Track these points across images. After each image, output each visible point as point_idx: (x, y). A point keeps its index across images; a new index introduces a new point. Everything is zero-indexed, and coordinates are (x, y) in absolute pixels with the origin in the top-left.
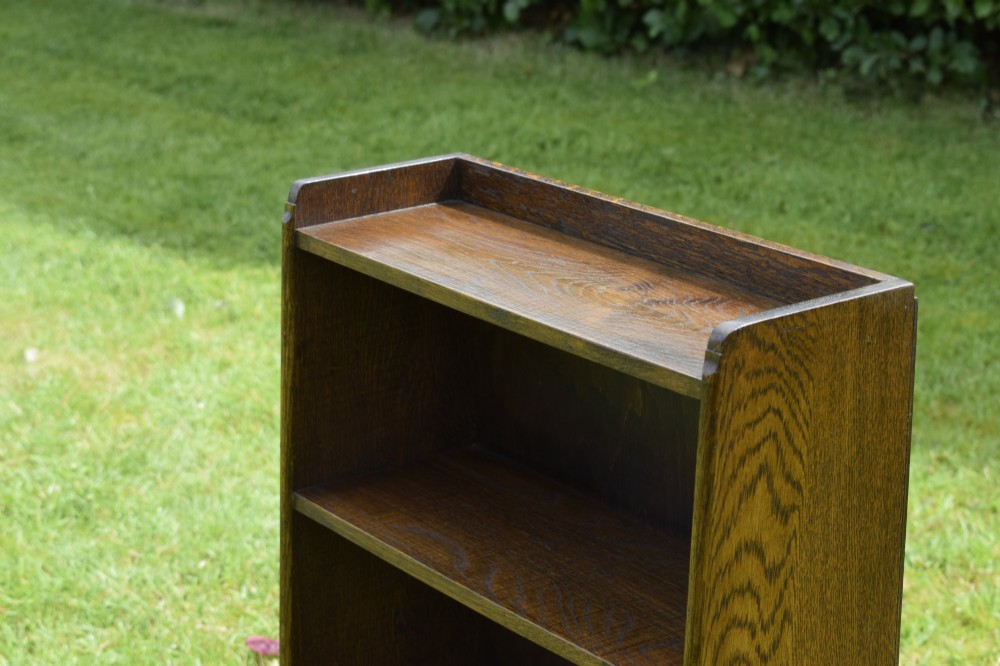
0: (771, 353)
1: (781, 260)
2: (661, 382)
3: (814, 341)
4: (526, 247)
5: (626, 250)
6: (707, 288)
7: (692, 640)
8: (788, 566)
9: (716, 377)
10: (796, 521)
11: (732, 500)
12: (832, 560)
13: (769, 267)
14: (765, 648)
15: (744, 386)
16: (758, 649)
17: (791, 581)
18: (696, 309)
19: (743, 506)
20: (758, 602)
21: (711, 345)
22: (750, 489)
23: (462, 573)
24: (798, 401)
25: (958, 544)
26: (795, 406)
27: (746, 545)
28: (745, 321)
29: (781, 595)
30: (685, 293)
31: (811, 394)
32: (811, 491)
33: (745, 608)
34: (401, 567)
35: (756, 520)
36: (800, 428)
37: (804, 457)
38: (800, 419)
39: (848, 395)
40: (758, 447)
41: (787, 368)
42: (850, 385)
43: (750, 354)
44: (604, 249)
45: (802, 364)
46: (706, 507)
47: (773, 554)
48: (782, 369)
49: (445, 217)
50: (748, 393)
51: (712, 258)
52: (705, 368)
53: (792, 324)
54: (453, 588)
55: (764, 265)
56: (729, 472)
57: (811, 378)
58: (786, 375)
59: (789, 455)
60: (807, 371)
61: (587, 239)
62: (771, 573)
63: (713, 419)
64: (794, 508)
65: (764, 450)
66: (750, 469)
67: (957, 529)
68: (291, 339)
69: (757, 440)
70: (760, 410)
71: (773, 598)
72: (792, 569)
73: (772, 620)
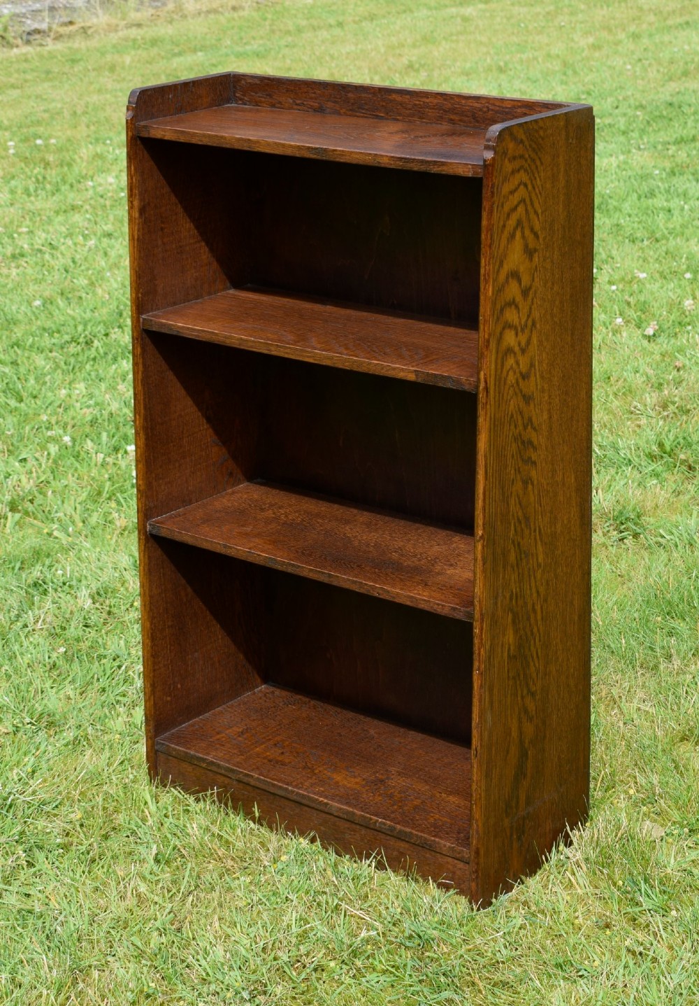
0: (521, 146)
1: (497, 104)
3: (543, 139)
8: (533, 289)
9: (493, 159)
10: (537, 260)
11: (504, 242)
12: (556, 288)
15: (508, 167)
16: (519, 344)
17: (535, 300)
19: (509, 247)
20: (519, 312)
21: (487, 142)
22: (512, 236)
24: (535, 179)
26: (534, 182)
27: (511, 273)
29: (531, 308)
31: (542, 174)
32: (544, 239)
33: (512, 316)
35: (515, 258)
36: (537, 198)
37: (540, 217)
38: (537, 190)
39: (561, 177)
40: (516, 207)
41: (529, 156)
42: (562, 169)
43: (511, 146)
45: (537, 153)
47: (526, 280)
48: (526, 156)
50: (510, 170)
53: (531, 127)
54: (288, 351)
56: (502, 223)
57: (542, 164)
58: (529, 161)
59: (532, 216)
60: (540, 159)
62: (525, 293)
63: (492, 187)
65: (519, 210)
69: (515, 203)
70: (516, 183)
71: (526, 310)
72: (535, 292)
73: (526, 325)
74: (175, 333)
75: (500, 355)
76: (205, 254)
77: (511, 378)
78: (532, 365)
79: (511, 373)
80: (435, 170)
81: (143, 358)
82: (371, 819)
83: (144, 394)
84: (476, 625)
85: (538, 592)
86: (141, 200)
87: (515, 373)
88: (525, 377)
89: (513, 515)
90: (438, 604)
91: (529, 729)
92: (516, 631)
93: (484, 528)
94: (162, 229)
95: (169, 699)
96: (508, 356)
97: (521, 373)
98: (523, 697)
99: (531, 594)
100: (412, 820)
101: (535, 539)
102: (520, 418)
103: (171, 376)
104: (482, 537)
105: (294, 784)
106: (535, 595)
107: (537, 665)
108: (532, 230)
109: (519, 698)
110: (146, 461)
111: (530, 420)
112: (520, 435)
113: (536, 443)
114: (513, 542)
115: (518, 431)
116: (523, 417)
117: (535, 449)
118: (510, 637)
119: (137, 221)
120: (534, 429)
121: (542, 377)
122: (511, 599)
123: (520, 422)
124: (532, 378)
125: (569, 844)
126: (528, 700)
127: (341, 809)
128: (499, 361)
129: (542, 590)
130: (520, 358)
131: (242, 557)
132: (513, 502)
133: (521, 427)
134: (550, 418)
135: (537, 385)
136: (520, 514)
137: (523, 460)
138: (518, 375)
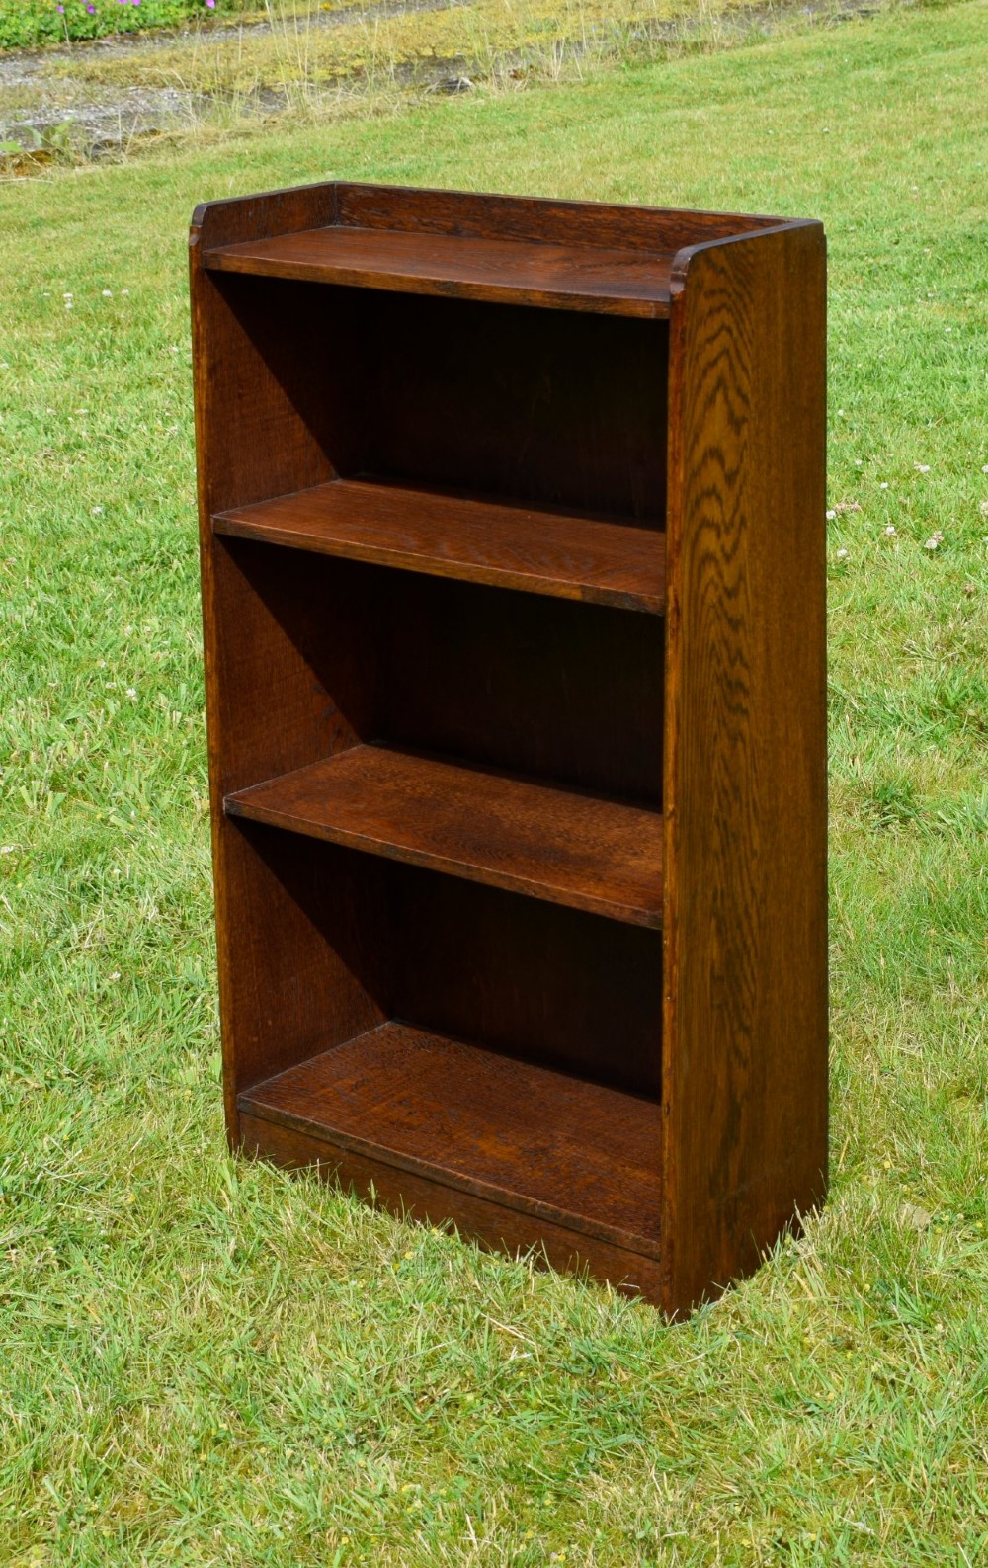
0: (722, 276)
1: (694, 220)
2: (626, 311)
3: (753, 267)
7: (673, 536)
8: (742, 473)
9: (684, 294)
10: (746, 433)
11: (699, 408)
12: (773, 472)
13: (682, 228)
15: (705, 304)
16: (723, 549)
17: (744, 488)
18: (626, 268)
19: (707, 414)
20: (721, 503)
21: (674, 275)
22: (711, 400)
23: (414, 548)
24: (743, 321)
26: (741, 326)
27: (710, 450)
29: (738, 500)
31: (753, 316)
32: (756, 406)
33: (711, 510)
35: (716, 430)
36: (746, 348)
37: (749, 374)
38: (745, 337)
39: (779, 319)
40: (716, 360)
41: (734, 290)
42: (781, 309)
43: (708, 276)
45: (745, 287)
47: (731, 461)
48: (731, 290)
50: (707, 310)
51: (623, 232)
52: (673, 287)
53: (736, 251)
54: (410, 561)
55: (677, 228)
56: (696, 381)
57: (752, 301)
58: (734, 297)
59: (739, 372)
60: (749, 293)
62: (730, 479)
63: (681, 332)
64: (744, 420)
65: (720, 364)
69: (715, 354)
70: (716, 327)
71: (732, 502)
72: (745, 477)
73: (732, 523)
74: (257, 538)
75: (696, 563)
76: (300, 430)
77: (712, 596)
78: (741, 578)
79: (711, 588)
80: (606, 309)
81: (215, 573)
82: (528, 1201)
83: (218, 622)
84: (667, 933)
85: (752, 889)
86: (211, 356)
87: (717, 588)
88: (731, 593)
89: (717, 784)
90: (615, 906)
91: (741, 1078)
92: (723, 943)
93: (676, 802)
94: (240, 396)
95: (255, 1040)
96: (707, 565)
97: (726, 589)
98: (733, 1034)
99: (743, 892)
100: (583, 1202)
101: (748, 817)
102: (724, 649)
103: (254, 598)
104: (673, 813)
105: (426, 1154)
106: (748, 893)
107: (753, 990)
108: (739, 391)
109: (728, 1035)
110: (221, 714)
111: (739, 653)
112: (726, 674)
113: (747, 684)
114: (717, 820)
115: (721, 668)
116: (728, 650)
117: (746, 692)
118: (714, 951)
119: (205, 385)
120: (746, 666)
121: (756, 595)
122: (715, 899)
123: (724, 653)
124: (742, 596)
125: (799, 1234)
126: (740, 1038)
127: (486, 1188)
128: (695, 572)
129: (758, 886)
130: (725, 568)
131: (350, 843)
132: (716, 766)
133: (726, 663)
134: (767, 650)
135: (748, 605)
136: (727, 782)
137: (730, 708)
138: (721, 590)
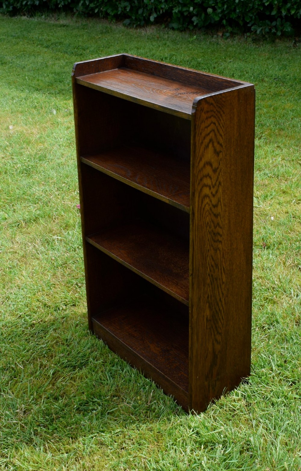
0: (212, 106)
2: (180, 116)
3: (224, 102)
4: (143, 80)
5: (172, 79)
6: (195, 89)
7: (192, 191)
8: (219, 169)
9: (195, 113)
10: (221, 156)
11: (202, 150)
12: (233, 167)
14: (214, 193)
15: (204, 116)
16: (212, 193)
17: (220, 173)
18: (192, 95)
19: (205, 151)
20: (211, 179)
21: (194, 104)
22: (207, 146)
23: (129, 177)
24: (220, 120)
25: (282, 170)
26: (220, 122)
27: (207, 163)
28: (203, 96)
29: (218, 177)
30: (189, 91)
31: (224, 118)
32: (225, 147)
33: (207, 181)
34: (112, 176)
35: (209, 155)
36: (221, 128)
37: (223, 136)
38: (221, 125)
39: (235, 118)
41: (217, 110)
42: (236, 115)
43: (206, 106)
44: (166, 80)
46: (194, 152)
47: (215, 165)
48: (215, 110)
49: (120, 72)
50: (205, 118)
51: (197, 80)
52: (192, 110)
53: (217, 97)
54: (126, 181)
56: (201, 141)
57: (224, 113)
58: (216, 112)
59: (219, 136)
60: (223, 111)
61: (161, 77)
62: (215, 171)
63: (195, 126)
65: (211, 135)
66: (207, 140)
67: (282, 166)
68: (77, 111)
69: (208, 132)
70: (209, 123)
71: (215, 178)
72: (221, 170)
73: (215, 184)
74: (91, 166)
75: (201, 199)
77: (207, 207)
78: (219, 201)
79: (207, 205)
84: (190, 309)
85: (223, 294)
87: (209, 205)
88: (215, 206)
89: (209, 264)
91: (218, 347)
92: (211, 310)
93: (193, 271)
96: (205, 198)
97: (213, 205)
98: (214, 335)
99: (219, 295)
101: (222, 273)
102: (212, 223)
104: (192, 274)
106: (221, 295)
107: (223, 322)
111: (218, 224)
112: (213, 231)
113: (221, 233)
114: (209, 275)
115: (211, 229)
116: (214, 224)
117: (221, 236)
118: (208, 312)
120: (221, 228)
121: (225, 206)
122: (208, 297)
123: (212, 225)
124: (219, 207)
126: (218, 336)
128: (200, 201)
129: (225, 292)
130: (212, 199)
132: (209, 259)
133: (213, 228)
134: (229, 222)
135: (222, 209)
136: (213, 263)
137: (214, 241)
138: (211, 206)
